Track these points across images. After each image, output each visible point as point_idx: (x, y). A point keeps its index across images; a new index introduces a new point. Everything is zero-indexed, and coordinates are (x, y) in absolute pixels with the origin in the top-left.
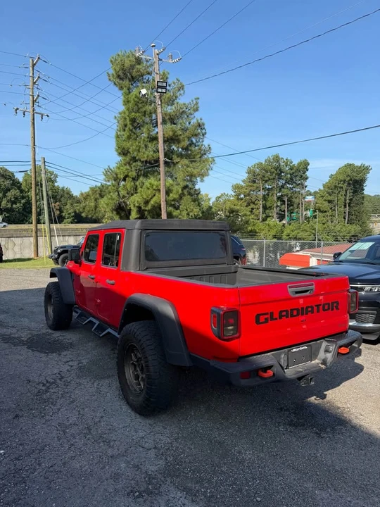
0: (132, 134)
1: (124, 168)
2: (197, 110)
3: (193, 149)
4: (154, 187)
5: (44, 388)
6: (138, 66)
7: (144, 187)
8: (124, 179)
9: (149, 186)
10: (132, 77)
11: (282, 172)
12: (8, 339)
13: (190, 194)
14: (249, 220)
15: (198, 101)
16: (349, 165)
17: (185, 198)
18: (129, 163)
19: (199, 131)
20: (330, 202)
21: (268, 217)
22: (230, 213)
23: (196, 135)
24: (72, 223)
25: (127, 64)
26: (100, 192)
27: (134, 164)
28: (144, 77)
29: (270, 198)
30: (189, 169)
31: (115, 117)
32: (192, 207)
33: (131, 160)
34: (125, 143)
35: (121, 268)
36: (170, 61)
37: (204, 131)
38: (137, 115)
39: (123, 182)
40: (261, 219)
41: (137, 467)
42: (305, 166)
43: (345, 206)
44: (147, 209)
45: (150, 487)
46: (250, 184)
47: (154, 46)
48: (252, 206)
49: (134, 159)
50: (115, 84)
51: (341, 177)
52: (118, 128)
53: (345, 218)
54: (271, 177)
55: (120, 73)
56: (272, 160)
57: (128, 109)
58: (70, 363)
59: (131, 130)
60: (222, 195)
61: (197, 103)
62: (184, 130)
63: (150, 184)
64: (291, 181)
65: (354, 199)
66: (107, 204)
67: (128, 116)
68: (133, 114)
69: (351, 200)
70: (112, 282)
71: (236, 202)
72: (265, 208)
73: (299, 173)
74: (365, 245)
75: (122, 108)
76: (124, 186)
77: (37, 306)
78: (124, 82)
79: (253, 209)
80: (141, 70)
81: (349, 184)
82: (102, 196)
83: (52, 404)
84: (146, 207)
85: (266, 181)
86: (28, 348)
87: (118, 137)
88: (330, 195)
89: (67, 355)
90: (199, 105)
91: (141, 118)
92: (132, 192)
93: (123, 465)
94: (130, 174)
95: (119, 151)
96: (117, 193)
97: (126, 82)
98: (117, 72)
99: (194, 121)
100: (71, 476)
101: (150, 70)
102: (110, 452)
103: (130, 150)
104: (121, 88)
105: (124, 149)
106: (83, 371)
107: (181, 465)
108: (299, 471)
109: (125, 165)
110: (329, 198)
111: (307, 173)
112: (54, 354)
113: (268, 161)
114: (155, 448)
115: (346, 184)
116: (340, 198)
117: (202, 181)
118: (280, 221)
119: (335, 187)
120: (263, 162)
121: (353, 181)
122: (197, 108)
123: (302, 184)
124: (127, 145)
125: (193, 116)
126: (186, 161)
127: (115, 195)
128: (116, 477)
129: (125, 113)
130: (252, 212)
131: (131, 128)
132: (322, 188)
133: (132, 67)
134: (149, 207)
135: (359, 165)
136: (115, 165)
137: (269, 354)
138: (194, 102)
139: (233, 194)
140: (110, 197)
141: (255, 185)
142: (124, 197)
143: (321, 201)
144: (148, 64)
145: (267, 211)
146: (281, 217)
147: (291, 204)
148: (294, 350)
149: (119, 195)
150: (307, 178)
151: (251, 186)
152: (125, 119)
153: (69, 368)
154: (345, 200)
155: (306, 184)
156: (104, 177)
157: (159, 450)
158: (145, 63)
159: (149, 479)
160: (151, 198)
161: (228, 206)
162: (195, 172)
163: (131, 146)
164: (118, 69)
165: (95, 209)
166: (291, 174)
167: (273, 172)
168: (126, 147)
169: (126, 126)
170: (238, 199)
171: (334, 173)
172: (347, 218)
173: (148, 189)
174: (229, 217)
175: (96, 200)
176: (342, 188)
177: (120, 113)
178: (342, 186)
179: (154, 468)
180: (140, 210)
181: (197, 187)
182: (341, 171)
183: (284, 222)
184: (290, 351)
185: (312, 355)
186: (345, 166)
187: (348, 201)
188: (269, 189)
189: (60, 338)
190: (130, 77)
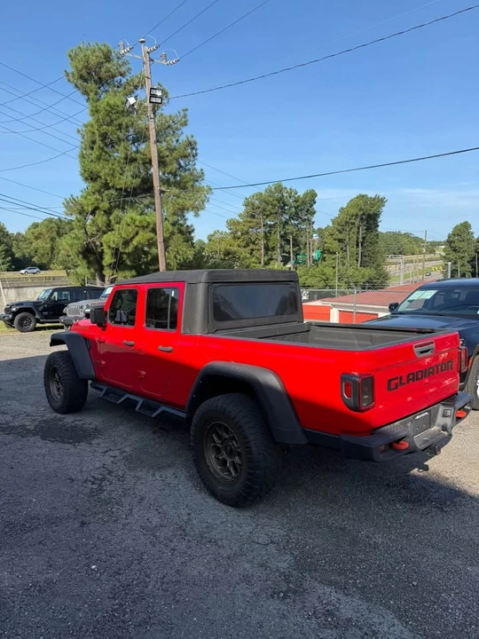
0: (104, 154)
1: (92, 198)
2: (186, 125)
3: (183, 174)
4: (137, 223)
5: (94, 487)
6: (107, 64)
7: (123, 222)
8: (93, 213)
9: (129, 221)
10: (100, 78)
11: (285, 205)
12: (8, 429)
13: (181, 232)
14: (250, 264)
15: (187, 113)
16: (363, 196)
17: (175, 237)
18: (99, 192)
19: (189, 151)
20: (340, 241)
21: (271, 259)
22: (225, 255)
23: (186, 157)
24: (8, 270)
25: (93, 61)
26: (58, 229)
27: (106, 192)
28: (116, 79)
29: (272, 237)
30: (180, 201)
31: (79, 131)
32: (185, 249)
33: (101, 187)
34: (93, 165)
35: (182, 332)
36: (164, 62)
37: (194, 151)
38: (110, 128)
39: (91, 217)
40: (262, 263)
41: (263, 565)
42: (311, 197)
43: (357, 245)
44: (127, 251)
45: (291, 585)
46: (249, 219)
47: (143, 42)
48: (252, 246)
49: (106, 186)
50: (76, 86)
51: (353, 211)
52: (83, 145)
53: (357, 260)
54: (273, 211)
55: (84, 72)
56: (273, 190)
57: (97, 121)
58: (110, 453)
59: (102, 148)
60: (215, 232)
61: (185, 116)
62: (172, 150)
63: (132, 219)
64: (296, 216)
65: (367, 238)
66: (71, 246)
67: (98, 130)
68: (105, 127)
69: (364, 238)
70: (169, 348)
71: (232, 241)
72: (267, 249)
73: (305, 206)
74: (426, 294)
75: (89, 119)
76: (93, 221)
77: (18, 384)
78: (89, 85)
79: (252, 250)
80: (111, 70)
81: (362, 219)
82: (59, 235)
83: (117, 504)
84: (125, 248)
85: (267, 216)
86: (43, 438)
87: (83, 156)
88: (341, 233)
89: (100, 443)
90: (188, 117)
91: (115, 133)
92: (104, 229)
93: (247, 566)
94: (100, 206)
95: (86, 175)
96: (83, 231)
97: (92, 86)
98: (79, 71)
99: (183, 139)
100: (194, 584)
101: (123, 69)
102: (225, 553)
103: (101, 174)
104: (86, 93)
105: (91, 172)
106: (133, 461)
107: (312, 558)
108: (439, 550)
109: (94, 193)
110: (340, 236)
111: (315, 206)
112: (82, 444)
113: (269, 191)
114: (272, 542)
115: (358, 220)
116: (351, 236)
117: (197, 215)
118: (284, 265)
119: (347, 223)
120: (263, 192)
121: (366, 216)
122: (185, 121)
123: (309, 220)
124: (96, 167)
125: (180, 132)
126: (175, 190)
127: (80, 233)
128: (247, 579)
129: (92, 126)
130: (251, 253)
131: (102, 145)
132: (331, 225)
133: (100, 65)
134: (130, 249)
135: (373, 196)
136: (79, 194)
137: (397, 423)
138: (182, 114)
139: (228, 231)
140: (73, 236)
141: (254, 220)
142: (92, 236)
143: (329, 240)
144: (120, 62)
145: (270, 253)
146: (286, 260)
147: (296, 243)
148: (418, 417)
149: (86, 233)
150: (314, 213)
151: (249, 222)
152: (94, 133)
153: (112, 459)
154: (358, 238)
155: (313, 219)
156: (65, 209)
157: (278, 544)
158: (116, 60)
159: (285, 576)
160: (133, 237)
161: (223, 247)
162: (188, 204)
163: (103, 170)
164: (80, 67)
165: (52, 252)
166: (296, 208)
167: (275, 205)
168: (94, 170)
169: (94, 142)
170: (234, 238)
171: (345, 206)
172: (359, 260)
173: (129, 225)
174: (224, 260)
175: (53, 239)
176: (354, 224)
177: (86, 126)
178: (353, 221)
179: (285, 565)
180: (116, 252)
181: (189, 223)
182: (352, 203)
183: (289, 265)
184: (414, 418)
185: (431, 421)
186: (357, 198)
187: (360, 240)
188: (270, 226)
189: (77, 423)
190: (96, 78)
